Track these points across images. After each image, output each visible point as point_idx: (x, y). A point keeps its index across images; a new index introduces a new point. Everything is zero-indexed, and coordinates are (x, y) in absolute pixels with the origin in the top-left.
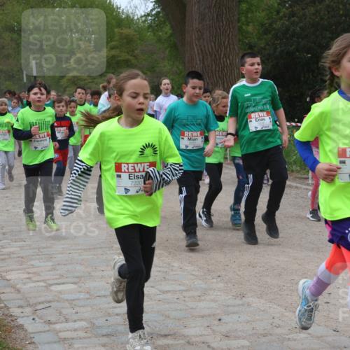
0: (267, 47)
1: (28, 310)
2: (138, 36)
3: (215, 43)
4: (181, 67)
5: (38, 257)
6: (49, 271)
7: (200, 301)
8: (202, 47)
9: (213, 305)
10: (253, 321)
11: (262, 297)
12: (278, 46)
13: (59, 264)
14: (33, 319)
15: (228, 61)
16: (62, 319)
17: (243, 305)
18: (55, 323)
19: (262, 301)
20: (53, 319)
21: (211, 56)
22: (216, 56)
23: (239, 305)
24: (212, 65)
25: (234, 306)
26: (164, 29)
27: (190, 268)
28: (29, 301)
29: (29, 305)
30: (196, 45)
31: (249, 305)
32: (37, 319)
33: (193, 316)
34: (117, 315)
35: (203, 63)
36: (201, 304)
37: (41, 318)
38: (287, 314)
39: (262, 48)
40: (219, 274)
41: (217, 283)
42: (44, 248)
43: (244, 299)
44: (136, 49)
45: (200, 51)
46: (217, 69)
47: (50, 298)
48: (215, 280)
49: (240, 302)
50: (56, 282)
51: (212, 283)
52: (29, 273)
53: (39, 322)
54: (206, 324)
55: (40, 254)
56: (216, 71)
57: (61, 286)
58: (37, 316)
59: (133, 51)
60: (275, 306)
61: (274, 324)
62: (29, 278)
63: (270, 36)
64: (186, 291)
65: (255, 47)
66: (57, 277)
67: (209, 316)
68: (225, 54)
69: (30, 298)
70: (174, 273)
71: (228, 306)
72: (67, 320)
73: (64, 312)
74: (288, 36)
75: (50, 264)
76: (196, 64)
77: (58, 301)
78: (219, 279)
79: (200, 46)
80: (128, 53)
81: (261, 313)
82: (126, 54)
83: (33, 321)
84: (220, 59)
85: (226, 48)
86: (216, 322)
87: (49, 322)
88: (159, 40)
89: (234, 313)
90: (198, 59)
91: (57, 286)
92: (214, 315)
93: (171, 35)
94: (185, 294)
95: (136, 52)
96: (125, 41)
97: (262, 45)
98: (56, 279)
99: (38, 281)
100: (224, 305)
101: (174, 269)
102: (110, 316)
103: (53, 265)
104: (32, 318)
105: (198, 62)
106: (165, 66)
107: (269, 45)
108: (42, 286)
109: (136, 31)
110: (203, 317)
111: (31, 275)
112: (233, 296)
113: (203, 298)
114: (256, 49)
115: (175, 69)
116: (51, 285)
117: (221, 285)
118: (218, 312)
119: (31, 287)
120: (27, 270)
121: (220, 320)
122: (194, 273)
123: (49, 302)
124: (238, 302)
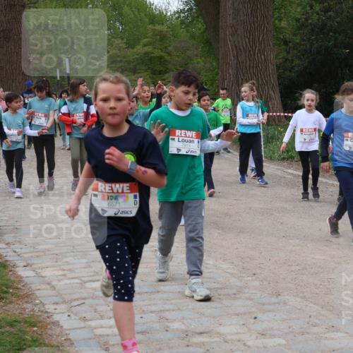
0: (303, 43)
1: (63, 307)
2: (171, 33)
3: (249, 39)
4: (214, 64)
5: (72, 254)
6: (84, 268)
7: (235, 299)
8: (236, 43)
9: (249, 303)
10: (290, 320)
11: (297, 296)
12: (314, 42)
13: (93, 261)
14: (69, 316)
15: (263, 57)
16: (98, 316)
17: (278, 303)
18: (90, 320)
19: (299, 300)
20: (88, 316)
21: (245, 52)
22: (250, 51)
23: (275, 303)
24: (246, 62)
25: (269, 304)
26: (197, 25)
27: (224, 266)
28: (63, 298)
29: (64, 302)
30: (230, 41)
31: (285, 303)
32: (72, 315)
33: (228, 314)
34: (152, 312)
35: (238, 59)
36: (237, 303)
37: (76, 315)
38: (323, 312)
39: (297, 44)
40: (254, 272)
41: (252, 280)
42: (78, 245)
43: (280, 297)
44: (170, 46)
45: (234, 47)
46: (252, 65)
47: (85, 295)
48: (250, 278)
49: (276, 301)
50: (90, 279)
51: (248, 281)
52: (64, 270)
53: (75, 319)
54: (242, 323)
55: (75, 251)
56: (250, 66)
57: (95, 283)
58: (72, 312)
59: (166, 47)
60: (312, 305)
61: (311, 323)
62: (64, 275)
63: (306, 31)
64: (221, 288)
65: (290, 42)
66: (92, 274)
67: (245, 314)
68: (259, 50)
69: (65, 294)
70: (210, 271)
71: (264, 304)
72: (102, 317)
73: (99, 308)
74: (325, 31)
75: (84, 261)
76: (230, 60)
77: (92, 298)
78: (254, 277)
79: (234, 42)
80: (161, 49)
81: (297, 311)
82: (160, 51)
83: (68, 318)
84: (254, 55)
85: (260, 44)
86: (252, 321)
87: (84, 319)
88: (193, 37)
89: (269, 311)
90: (232, 55)
91: (92, 283)
92: (250, 313)
93: (205, 31)
94: (220, 292)
95: (169, 48)
96: (158, 37)
97: (298, 41)
98: (91, 276)
99: (72, 278)
100: (259, 303)
101: (209, 266)
102: (145, 314)
103: (87, 263)
104: (67, 314)
105: (232, 58)
106: (198, 63)
107: (304, 40)
108: (77, 283)
109: (169, 28)
110: (238, 315)
111: (65, 272)
112: (269, 294)
113: (238, 296)
114: (291, 44)
115: (208, 65)
116: (86, 282)
117: (256, 283)
118: (253, 309)
119: (66, 284)
120: (62, 267)
121: (255, 318)
122: (229, 271)
123: (85, 299)
124: (274, 300)
